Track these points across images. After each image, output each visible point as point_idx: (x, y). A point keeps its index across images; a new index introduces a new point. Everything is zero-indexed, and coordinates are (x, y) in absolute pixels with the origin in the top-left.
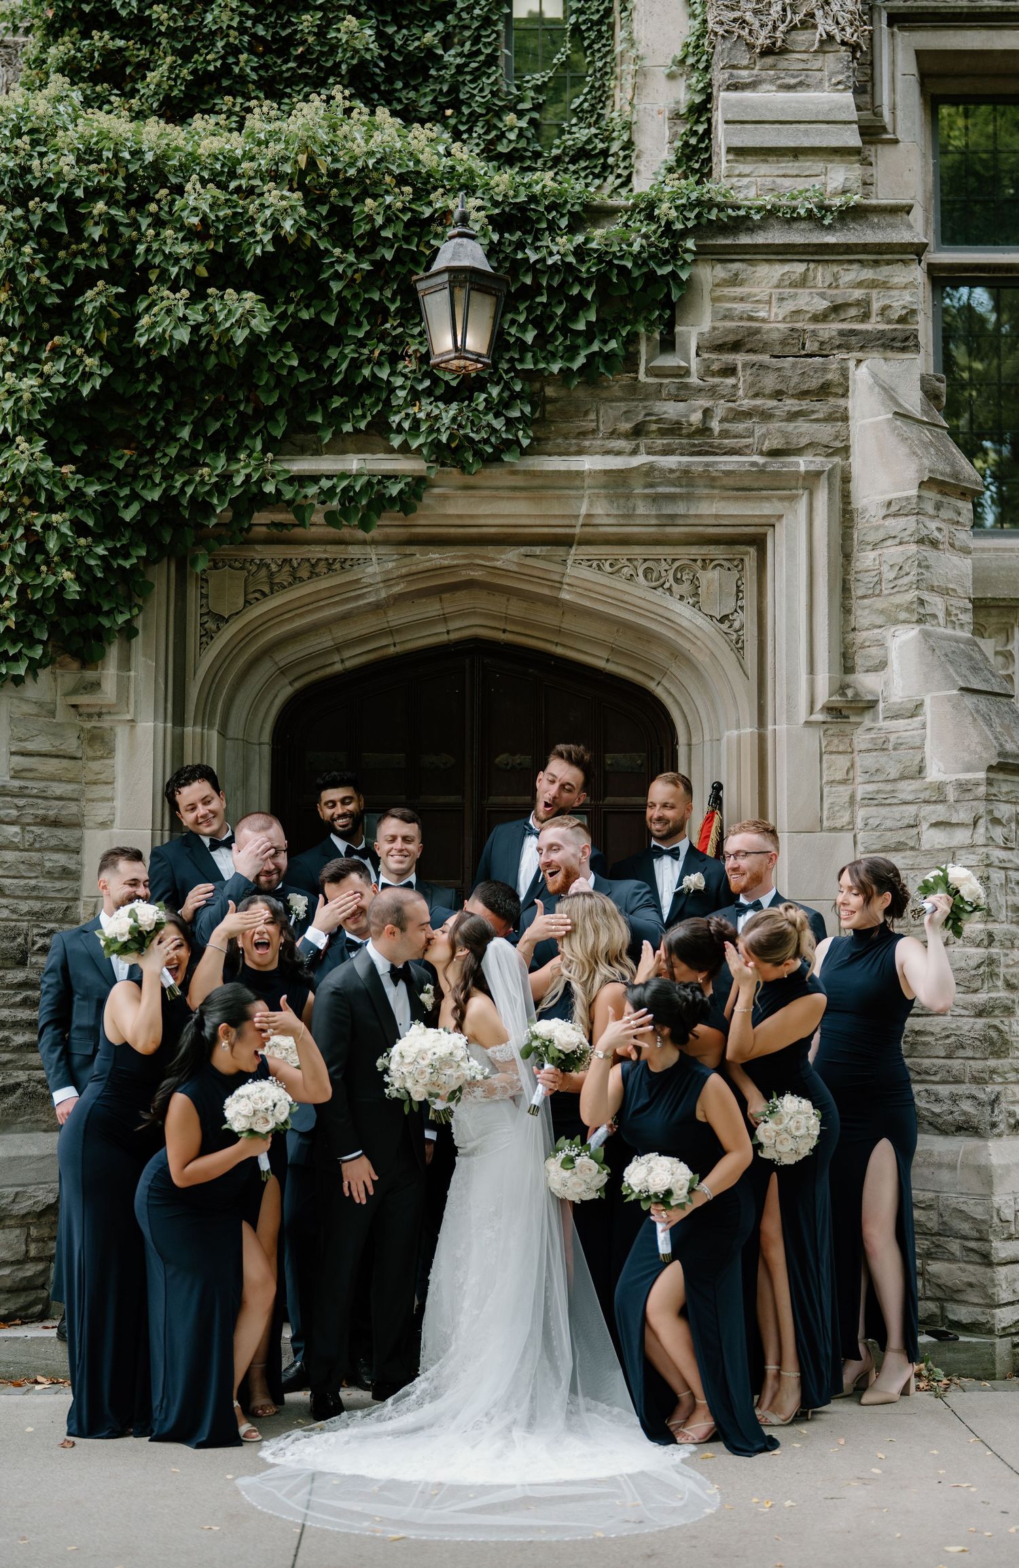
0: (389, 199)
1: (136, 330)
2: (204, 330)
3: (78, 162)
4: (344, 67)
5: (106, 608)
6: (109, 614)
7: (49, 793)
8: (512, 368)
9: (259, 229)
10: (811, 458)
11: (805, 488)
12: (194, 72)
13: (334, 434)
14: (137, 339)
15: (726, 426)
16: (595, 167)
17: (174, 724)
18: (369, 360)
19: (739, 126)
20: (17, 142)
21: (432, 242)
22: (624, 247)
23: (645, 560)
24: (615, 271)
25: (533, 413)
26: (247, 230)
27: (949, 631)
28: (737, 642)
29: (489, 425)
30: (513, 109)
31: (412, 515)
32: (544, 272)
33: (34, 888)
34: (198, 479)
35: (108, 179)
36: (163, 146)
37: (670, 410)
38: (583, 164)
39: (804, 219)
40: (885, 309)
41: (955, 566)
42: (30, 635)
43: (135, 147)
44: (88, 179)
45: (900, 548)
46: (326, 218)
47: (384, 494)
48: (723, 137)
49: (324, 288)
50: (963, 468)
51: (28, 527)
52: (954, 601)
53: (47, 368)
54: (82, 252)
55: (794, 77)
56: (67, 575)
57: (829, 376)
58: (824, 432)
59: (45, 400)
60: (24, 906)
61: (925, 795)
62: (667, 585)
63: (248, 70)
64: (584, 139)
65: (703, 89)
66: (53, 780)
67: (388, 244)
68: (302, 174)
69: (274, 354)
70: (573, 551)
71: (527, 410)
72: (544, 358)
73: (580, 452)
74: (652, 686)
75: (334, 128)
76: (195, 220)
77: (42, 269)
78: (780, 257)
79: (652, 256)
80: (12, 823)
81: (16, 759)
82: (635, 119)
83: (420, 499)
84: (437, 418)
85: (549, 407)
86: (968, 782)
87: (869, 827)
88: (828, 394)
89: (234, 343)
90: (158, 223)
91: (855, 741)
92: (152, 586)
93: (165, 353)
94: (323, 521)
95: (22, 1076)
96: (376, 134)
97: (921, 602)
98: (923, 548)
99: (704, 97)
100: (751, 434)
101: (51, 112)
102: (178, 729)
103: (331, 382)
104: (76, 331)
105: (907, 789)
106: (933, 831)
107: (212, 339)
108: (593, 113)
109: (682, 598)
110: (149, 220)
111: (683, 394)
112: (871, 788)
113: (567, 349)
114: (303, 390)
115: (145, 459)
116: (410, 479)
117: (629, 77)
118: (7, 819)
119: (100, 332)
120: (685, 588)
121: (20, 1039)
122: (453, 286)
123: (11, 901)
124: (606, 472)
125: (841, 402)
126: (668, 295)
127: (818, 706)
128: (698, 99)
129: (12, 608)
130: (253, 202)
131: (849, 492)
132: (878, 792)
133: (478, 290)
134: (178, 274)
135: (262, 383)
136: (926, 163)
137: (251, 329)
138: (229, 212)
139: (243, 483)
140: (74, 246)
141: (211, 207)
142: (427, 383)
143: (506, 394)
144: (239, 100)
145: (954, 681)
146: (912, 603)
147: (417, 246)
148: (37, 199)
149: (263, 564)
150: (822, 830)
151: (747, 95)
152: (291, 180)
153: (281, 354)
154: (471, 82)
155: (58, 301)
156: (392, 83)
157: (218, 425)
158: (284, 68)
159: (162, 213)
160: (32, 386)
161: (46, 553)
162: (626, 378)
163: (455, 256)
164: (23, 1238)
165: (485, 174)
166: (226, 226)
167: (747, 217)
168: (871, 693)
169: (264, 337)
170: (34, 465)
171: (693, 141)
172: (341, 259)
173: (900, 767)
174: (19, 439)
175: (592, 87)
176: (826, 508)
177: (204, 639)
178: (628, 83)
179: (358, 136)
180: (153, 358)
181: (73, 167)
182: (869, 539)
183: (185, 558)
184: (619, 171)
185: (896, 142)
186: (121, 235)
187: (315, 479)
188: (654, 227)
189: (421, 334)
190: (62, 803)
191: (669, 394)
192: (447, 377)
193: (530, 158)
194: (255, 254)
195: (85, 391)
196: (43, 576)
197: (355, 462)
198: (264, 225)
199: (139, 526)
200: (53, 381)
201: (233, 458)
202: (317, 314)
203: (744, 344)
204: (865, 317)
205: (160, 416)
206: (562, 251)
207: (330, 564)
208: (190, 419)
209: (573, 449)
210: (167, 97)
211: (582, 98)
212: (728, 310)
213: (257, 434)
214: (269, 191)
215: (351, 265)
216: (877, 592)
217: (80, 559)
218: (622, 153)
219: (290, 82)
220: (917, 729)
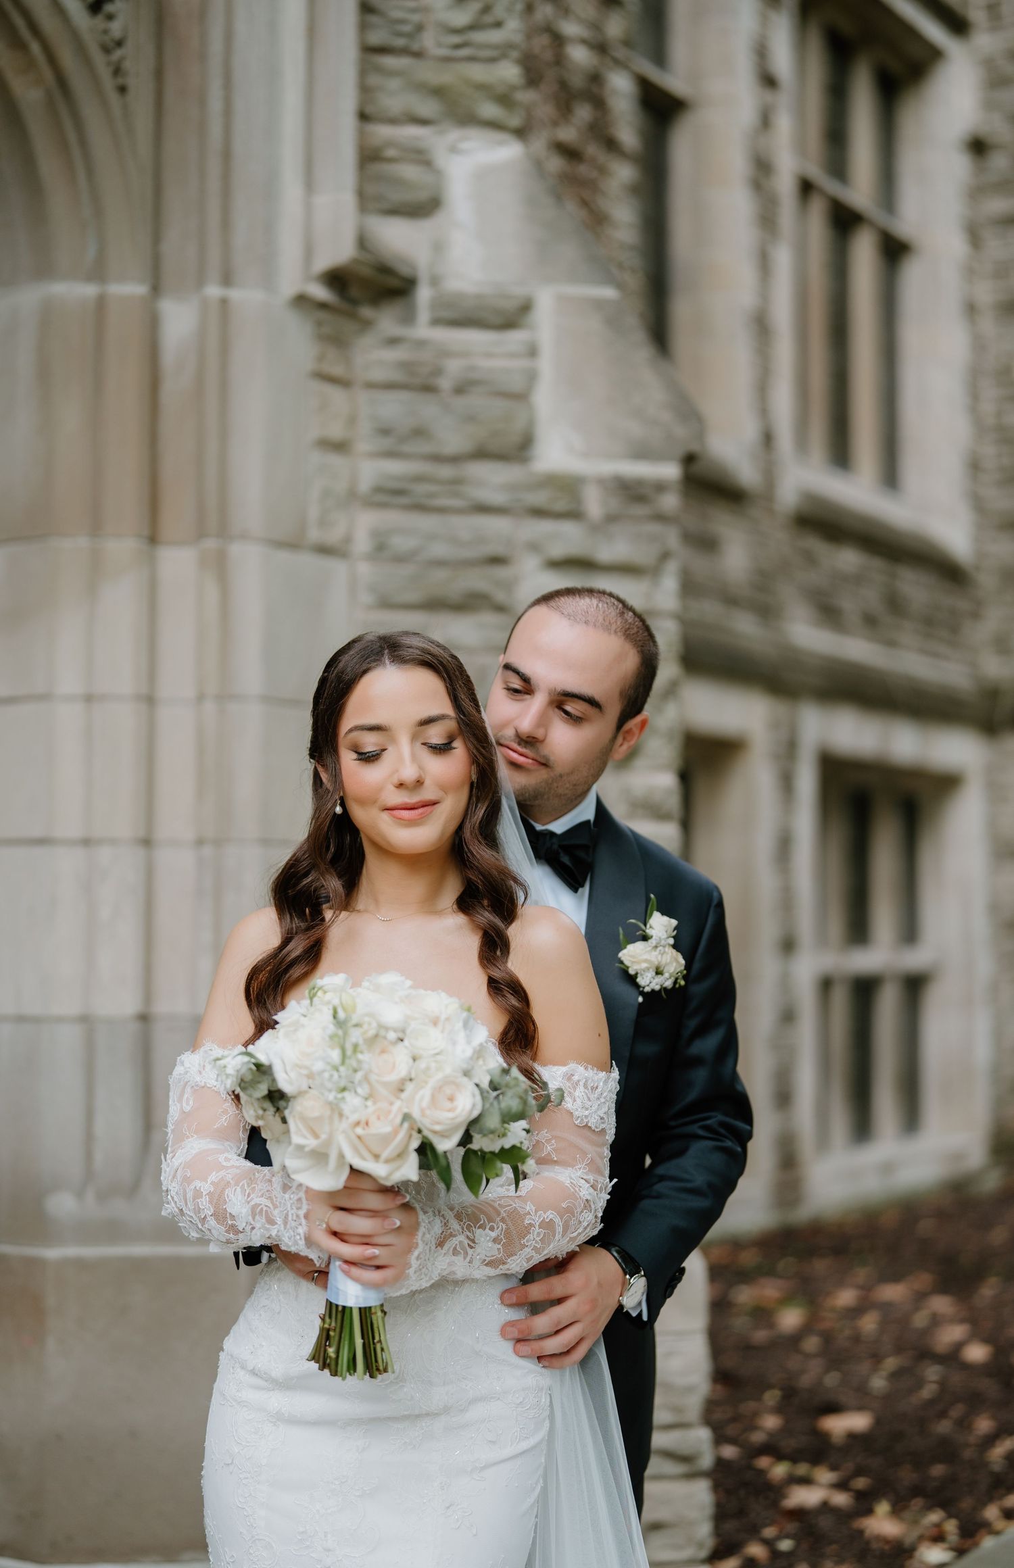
28: (116, 72)
61: (539, 498)
86: (636, 481)
87: (388, 554)
91: (359, 360)
105: (492, 481)
112: (395, 467)
132: (419, 479)
145: (606, 270)
146: (515, 88)
150: (307, 546)
168: (406, 261)
173: (475, 431)
216: (415, 47)
220: (512, 355)
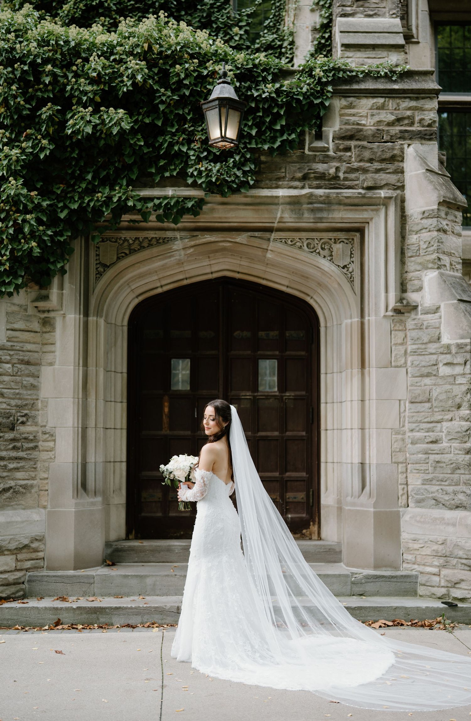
0: (187, 66)
1: (66, 127)
2: (99, 128)
3: (38, 46)
4: (157, 4)
5: (52, 260)
6: (54, 263)
7: (25, 349)
8: (246, 147)
9: (125, 79)
10: (386, 191)
11: (384, 205)
12: (86, 5)
13: (161, 177)
14: (67, 131)
15: (347, 175)
16: (276, 53)
17: (84, 316)
18: (177, 143)
19: (347, 34)
20: (9, 36)
21: (208, 87)
22: (299, 89)
23: (307, 239)
24: (295, 101)
25: (255, 168)
26: (119, 79)
27: (452, 273)
28: (351, 278)
29: (235, 174)
30: (237, 25)
31: (197, 217)
32: (260, 101)
33: (18, 394)
34: (96, 198)
35: (53, 54)
36: (79, 39)
37: (320, 167)
38: (270, 52)
39: (383, 77)
40: (421, 120)
41: (454, 242)
42: (16, 272)
43: (66, 39)
44: (43, 54)
45: (429, 233)
46: (157, 74)
47: (184, 207)
48: (338, 39)
49: (156, 107)
50: (458, 196)
51: (15, 220)
52: (454, 259)
53: (24, 145)
54: (40, 89)
55: (372, 11)
56: (34, 244)
57: (395, 152)
58: (393, 179)
59: (23, 160)
60: (13, 402)
61: (441, 350)
62: (317, 251)
63: (112, 5)
64: (271, 40)
65: (328, 16)
66: (26, 342)
67: (186, 87)
68: (145, 53)
69: (132, 139)
70: (273, 234)
71: (253, 167)
72: (261, 142)
73: (277, 187)
74: (308, 299)
75: (160, 31)
76: (95, 74)
77: (21, 97)
78: (372, 95)
79: (312, 94)
80: (7, 363)
81: (9, 332)
82: (295, 30)
83: (201, 209)
84: (211, 170)
85: (262, 166)
86: (462, 344)
87: (414, 365)
88: (394, 161)
89: (112, 133)
90: (77, 76)
91: (407, 325)
92: (74, 250)
93: (80, 137)
94: (155, 220)
95: (12, 483)
96: (181, 34)
97: (439, 259)
98: (440, 233)
99: (328, 20)
100: (358, 179)
101: (25, 21)
102: (86, 318)
103: (159, 153)
104: (37, 127)
105: (432, 347)
106: (444, 367)
107: (102, 132)
108: (275, 28)
109: (325, 257)
110: (72, 74)
111: (326, 159)
112: (415, 347)
113: (272, 138)
114: (146, 157)
115: (70, 189)
116: (197, 200)
117: (292, 11)
118: (5, 361)
119: (49, 127)
120: (326, 252)
121: (11, 466)
122: (220, 106)
123: (7, 400)
124: (290, 197)
125: (401, 164)
126: (319, 113)
127: (390, 308)
128: (325, 21)
129: (7, 260)
130: (122, 66)
131: (404, 207)
132: (418, 349)
133: (232, 109)
134: (86, 100)
135: (127, 153)
136: (432, 53)
137: (121, 127)
138: (111, 71)
139: (118, 201)
140: (36, 86)
141: (102, 68)
142: (205, 154)
143: (242, 160)
144: (108, 19)
145: (455, 296)
146: (435, 259)
147: (200, 88)
148: (19, 63)
149: (125, 240)
150: (391, 367)
151: (350, 19)
152: (140, 56)
153: (136, 139)
154: (217, 12)
155: (28, 112)
156: (180, 12)
157: (105, 173)
158: (129, 4)
159: (79, 71)
160: (17, 153)
161: (23, 233)
162: (298, 153)
163: (221, 92)
164: (14, 560)
165: (233, 54)
166: (109, 78)
167: (357, 76)
168: (415, 302)
169: (127, 131)
170: (18, 191)
171: (323, 41)
172: (165, 94)
173: (429, 337)
174: (11, 179)
175: (274, 15)
176: (394, 214)
177: (98, 276)
178: (292, 13)
179: (172, 35)
180: (74, 140)
181: (36, 48)
182: (413, 229)
183: (88, 236)
184: (288, 55)
185: (418, 43)
186: (59, 81)
187: (151, 199)
188: (312, 80)
189: (202, 130)
190: (31, 353)
191: (319, 160)
192: (215, 151)
193: (245, 49)
194: (123, 91)
195: (42, 156)
196: (22, 244)
197: (170, 191)
198: (127, 77)
199: (66, 221)
200: (27, 151)
201: (112, 189)
202: (153, 120)
203: (355, 136)
204: (412, 124)
205: (77, 169)
206: (269, 91)
207: (158, 240)
208: (92, 170)
209: (274, 186)
210: (73, 17)
211: (269, 20)
212: (347, 120)
213: (124, 178)
214: (130, 61)
215: (169, 97)
216: (418, 254)
217: (40, 236)
218: (289, 47)
219: (131, 11)
220: (437, 319)
